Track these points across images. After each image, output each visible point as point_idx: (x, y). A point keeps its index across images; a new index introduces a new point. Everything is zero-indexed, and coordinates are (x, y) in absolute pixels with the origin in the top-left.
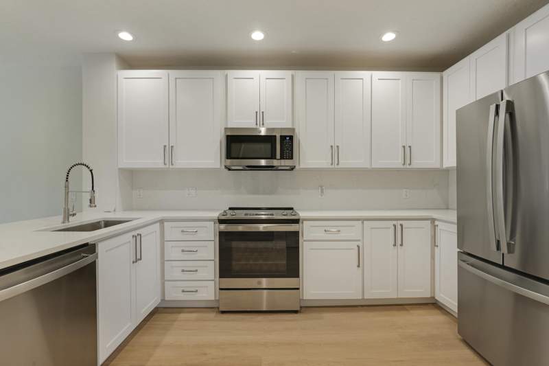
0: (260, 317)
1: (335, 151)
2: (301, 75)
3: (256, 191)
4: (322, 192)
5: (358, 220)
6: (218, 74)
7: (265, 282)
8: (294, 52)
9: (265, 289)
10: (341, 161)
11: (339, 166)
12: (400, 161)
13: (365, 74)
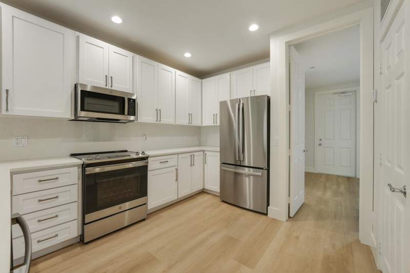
0: (123, 233)
1: (158, 112)
2: (138, 58)
3: (96, 139)
4: (146, 139)
5: (176, 154)
6: (70, 34)
7: (127, 205)
8: (133, 40)
9: (126, 211)
10: (162, 120)
11: (161, 122)
12: (188, 121)
13: (173, 70)
